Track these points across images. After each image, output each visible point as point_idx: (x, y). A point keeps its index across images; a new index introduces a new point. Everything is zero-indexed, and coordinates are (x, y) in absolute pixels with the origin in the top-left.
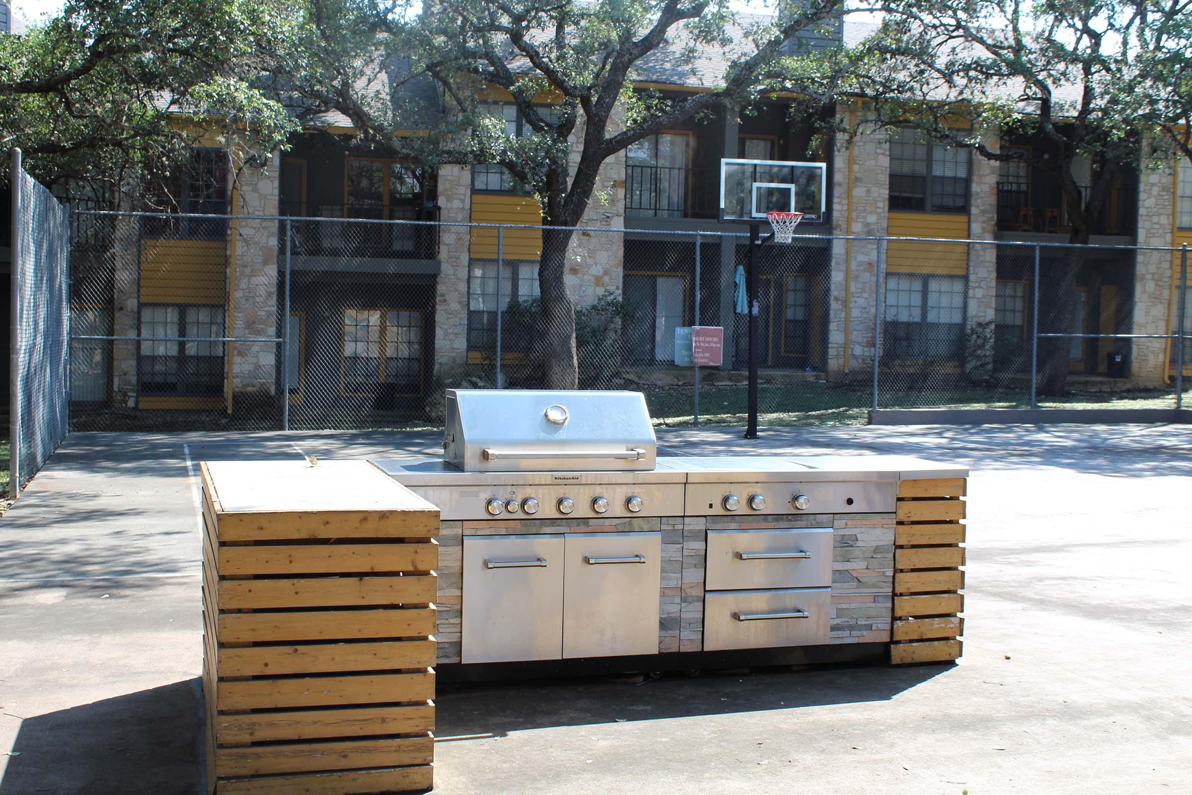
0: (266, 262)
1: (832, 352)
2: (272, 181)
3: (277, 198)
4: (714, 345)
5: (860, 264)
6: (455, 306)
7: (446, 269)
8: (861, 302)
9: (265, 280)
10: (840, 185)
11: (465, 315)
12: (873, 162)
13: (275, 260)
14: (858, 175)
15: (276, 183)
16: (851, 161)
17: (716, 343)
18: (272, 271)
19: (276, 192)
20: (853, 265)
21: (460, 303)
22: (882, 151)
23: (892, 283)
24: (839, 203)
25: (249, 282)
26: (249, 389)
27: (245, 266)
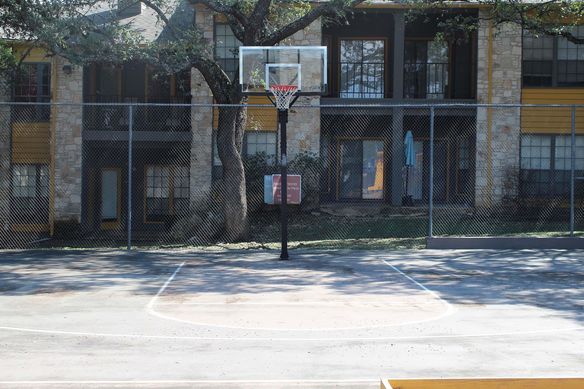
0: (74, 136)
1: (478, 192)
2: (78, 82)
3: (81, 93)
4: (294, 189)
5: (499, 127)
6: (203, 163)
7: (196, 137)
8: (499, 155)
9: (74, 147)
10: (482, 70)
11: (210, 168)
12: (509, 52)
13: (81, 134)
14: (497, 62)
15: (81, 83)
16: (491, 51)
17: (295, 186)
18: (79, 140)
19: (81, 89)
20: (493, 128)
21: (206, 160)
22: (516, 44)
23: (526, 141)
24: (482, 83)
25: (64, 149)
26: (64, 219)
27: (61, 138)
